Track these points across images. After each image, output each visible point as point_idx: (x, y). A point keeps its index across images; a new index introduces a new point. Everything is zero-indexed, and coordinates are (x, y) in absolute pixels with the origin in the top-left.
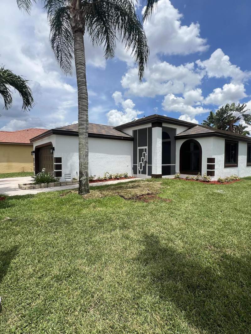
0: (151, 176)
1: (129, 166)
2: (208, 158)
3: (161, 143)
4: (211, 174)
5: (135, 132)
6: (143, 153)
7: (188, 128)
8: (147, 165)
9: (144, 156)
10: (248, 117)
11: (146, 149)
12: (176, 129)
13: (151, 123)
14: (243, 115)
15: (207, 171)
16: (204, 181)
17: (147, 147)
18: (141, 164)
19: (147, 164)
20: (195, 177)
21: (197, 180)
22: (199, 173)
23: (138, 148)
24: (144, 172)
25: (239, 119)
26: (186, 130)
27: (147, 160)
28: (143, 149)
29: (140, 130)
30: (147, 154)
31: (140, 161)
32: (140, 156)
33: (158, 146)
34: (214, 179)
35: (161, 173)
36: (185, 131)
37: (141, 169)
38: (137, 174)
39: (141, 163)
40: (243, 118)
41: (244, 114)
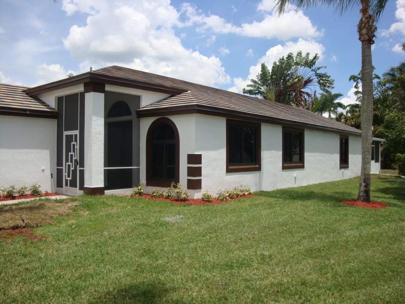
0: (83, 191)
1: (45, 171)
2: (188, 155)
3: (103, 123)
4: (195, 185)
5: (60, 100)
6: (72, 143)
7: (170, 95)
8: (78, 168)
9: (74, 151)
10: (324, 79)
11: (76, 136)
12: (140, 96)
13: (83, 84)
14: (317, 75)
15: (188, 179)
16: (177, 200)
17: (77, 132)
18: (69, 166)
19: (78, 166)
20: (165, 191)
21: (168, 197)
22: (173, 184)
23: (66, 133)
24: (73, 184)
25: (309, 81)
26: (165, 99)
27: (78, 159)
28: (72, 135)
29: (67, 97)
30: (78, 147)
31: (67, 161)
32: (68, 150)
33: (93, 131)
34: (197, 195)
35: (102, 185)
36: (162, 100)
37: (69, 176)
38: (62, 187)
39: (69, 163)
40: (316, 79)
41: (318, 72)
